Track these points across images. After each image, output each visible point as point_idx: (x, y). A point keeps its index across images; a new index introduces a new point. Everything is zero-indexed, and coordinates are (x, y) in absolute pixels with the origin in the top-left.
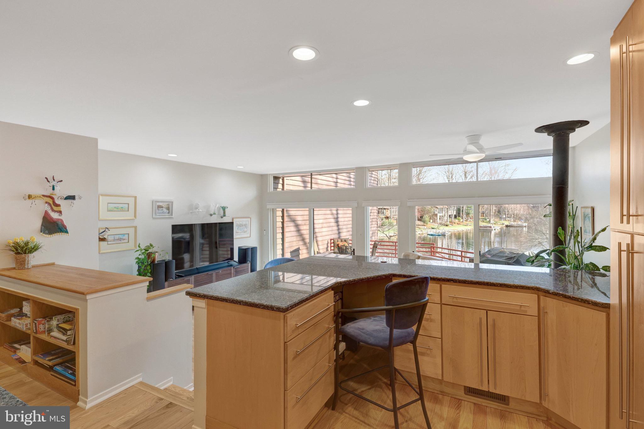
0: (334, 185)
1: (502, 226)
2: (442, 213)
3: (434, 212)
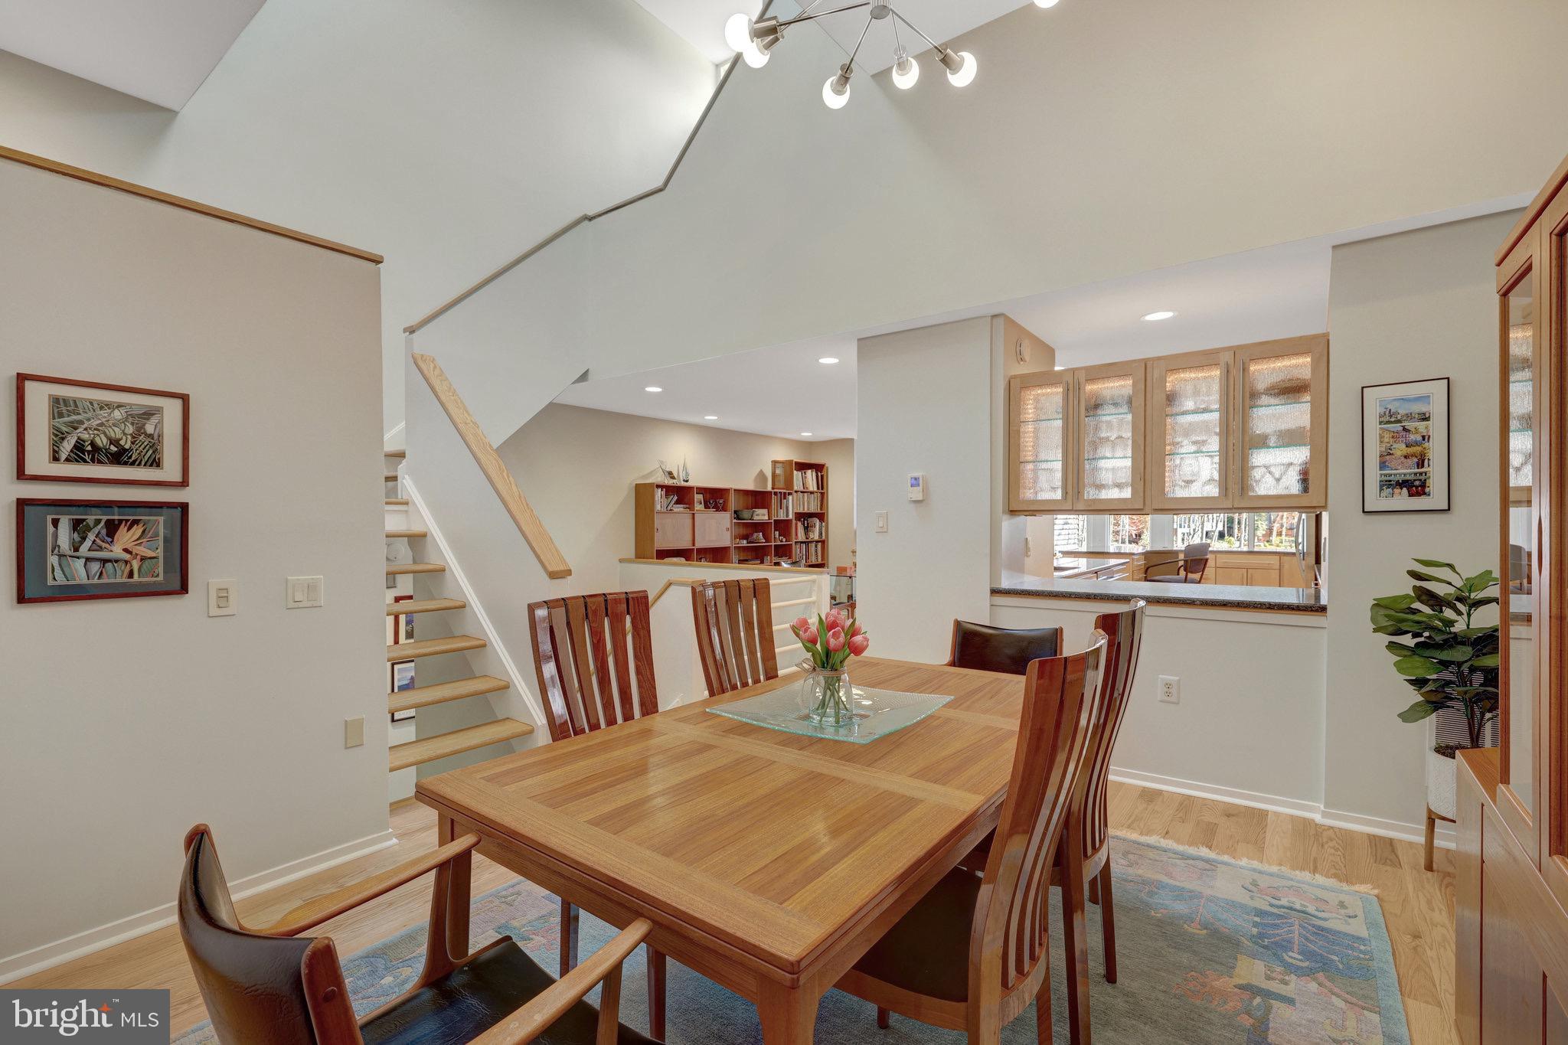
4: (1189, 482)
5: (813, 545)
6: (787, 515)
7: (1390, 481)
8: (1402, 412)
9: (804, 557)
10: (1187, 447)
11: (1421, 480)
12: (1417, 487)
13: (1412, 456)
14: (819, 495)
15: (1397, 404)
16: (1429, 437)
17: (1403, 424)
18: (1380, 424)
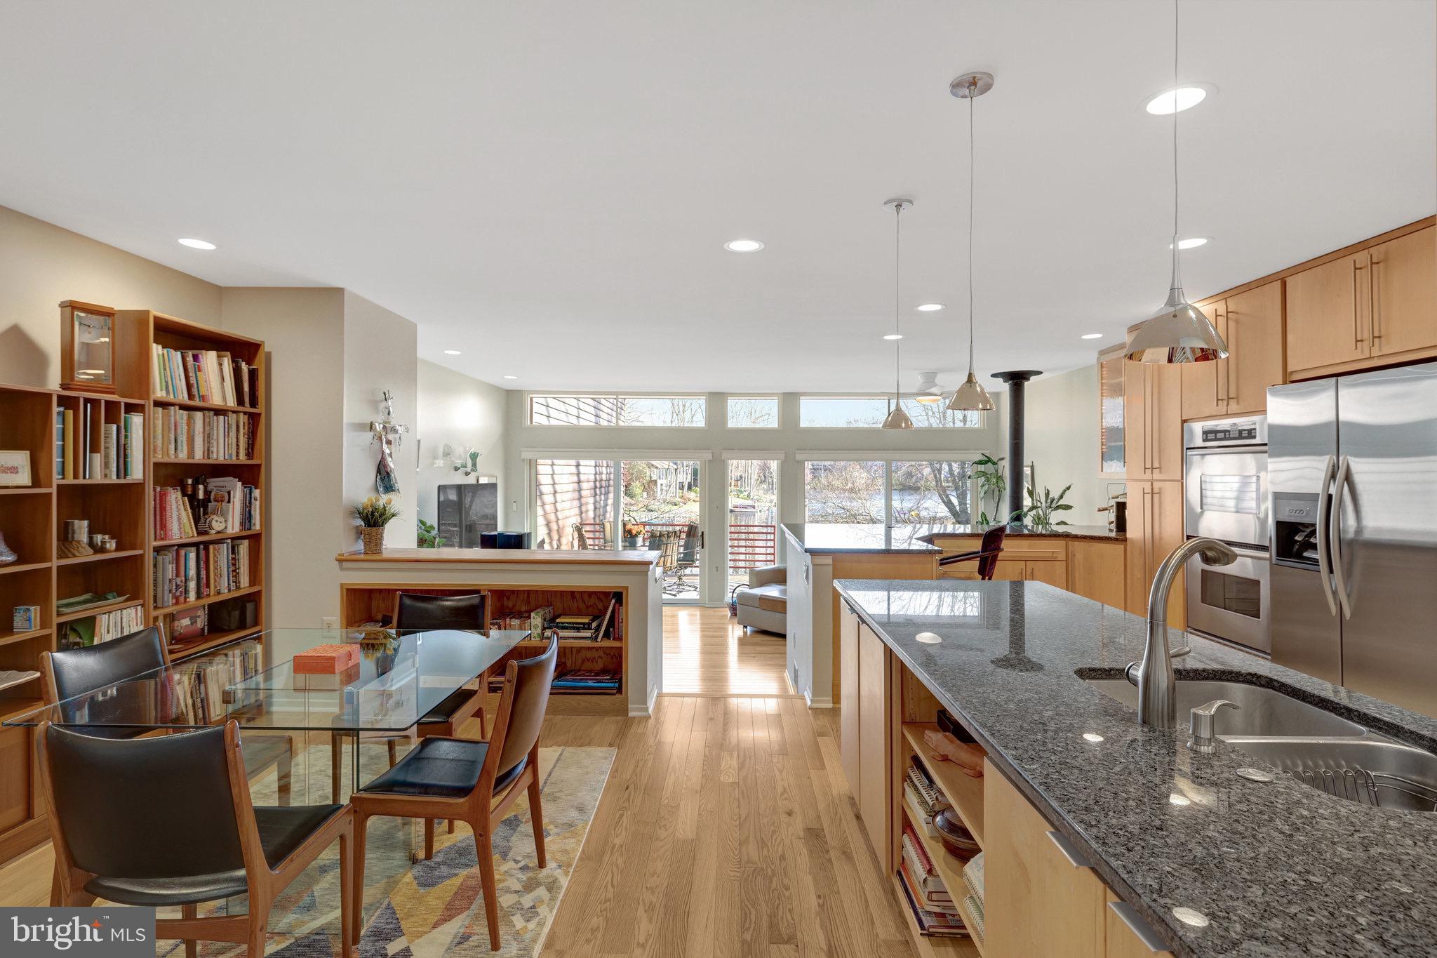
0: (594, 421)
1: (769, 504)
2: (667, 478)
3: (651, 477)
5: (225, 548)
6: (123, 468)
9: (192, 585)
14: (243, 419)
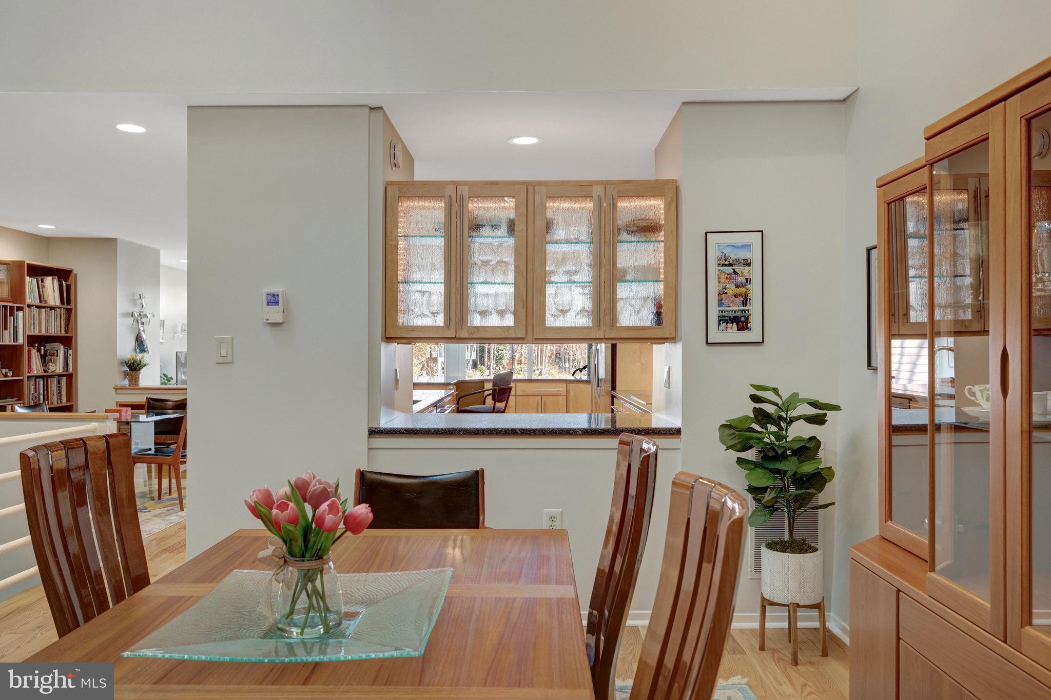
4: (564, 312)
5: (55, 380)
6: (15, 337)
7: (725, 317)
8: (733, 257)
9: (43, 398)
10: (559, 277)
11: (745, 316)
12: (742, 323)
13: (740, 295)
14: (63, 312)
15: (729, 249)
16: (750, 279)
17: (733, 268)
18: (718, 267)
